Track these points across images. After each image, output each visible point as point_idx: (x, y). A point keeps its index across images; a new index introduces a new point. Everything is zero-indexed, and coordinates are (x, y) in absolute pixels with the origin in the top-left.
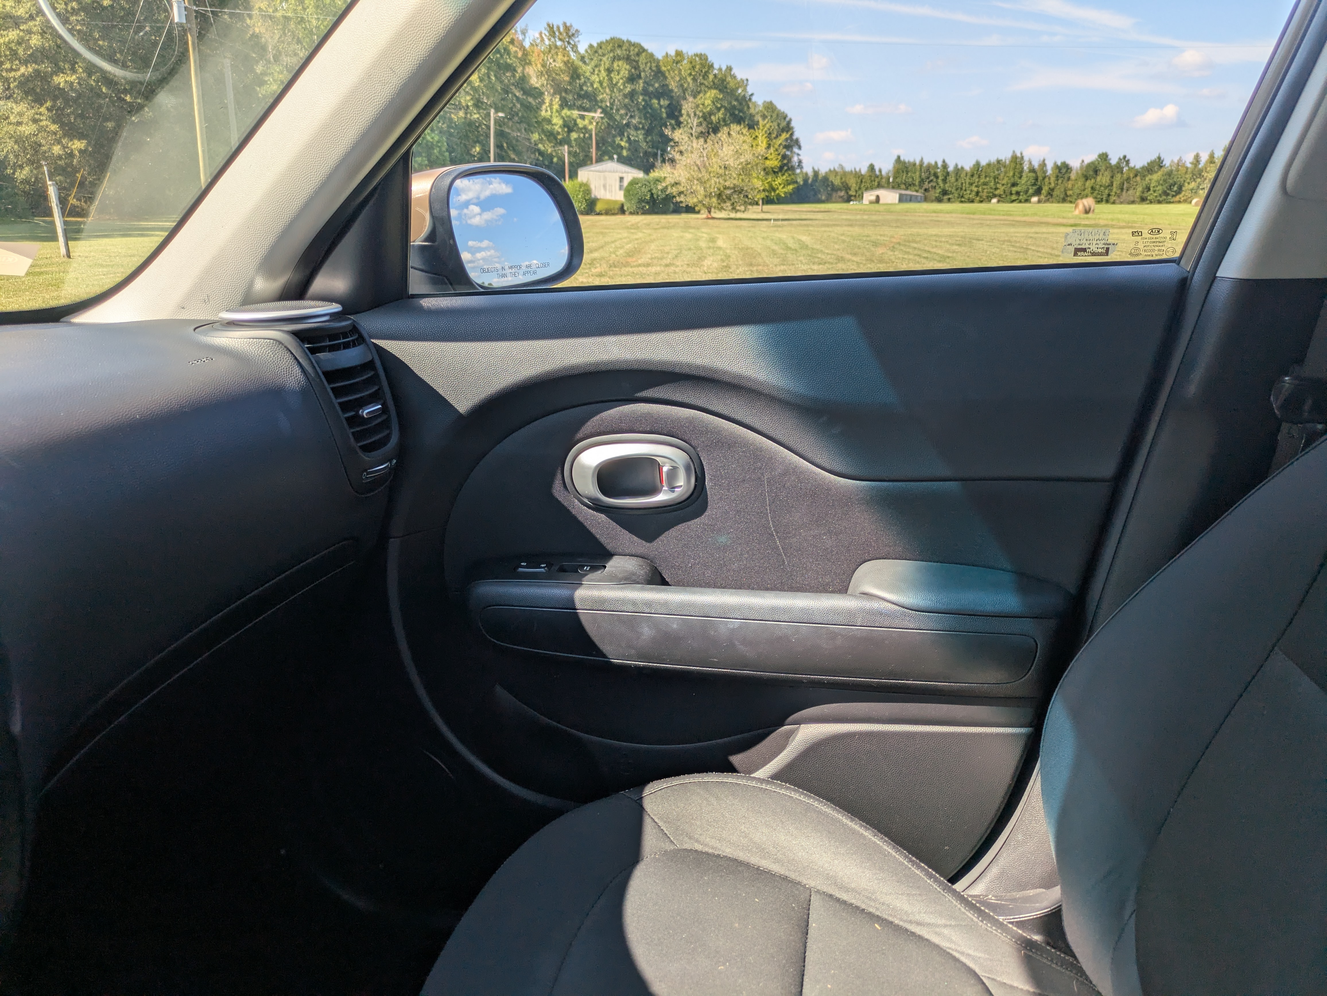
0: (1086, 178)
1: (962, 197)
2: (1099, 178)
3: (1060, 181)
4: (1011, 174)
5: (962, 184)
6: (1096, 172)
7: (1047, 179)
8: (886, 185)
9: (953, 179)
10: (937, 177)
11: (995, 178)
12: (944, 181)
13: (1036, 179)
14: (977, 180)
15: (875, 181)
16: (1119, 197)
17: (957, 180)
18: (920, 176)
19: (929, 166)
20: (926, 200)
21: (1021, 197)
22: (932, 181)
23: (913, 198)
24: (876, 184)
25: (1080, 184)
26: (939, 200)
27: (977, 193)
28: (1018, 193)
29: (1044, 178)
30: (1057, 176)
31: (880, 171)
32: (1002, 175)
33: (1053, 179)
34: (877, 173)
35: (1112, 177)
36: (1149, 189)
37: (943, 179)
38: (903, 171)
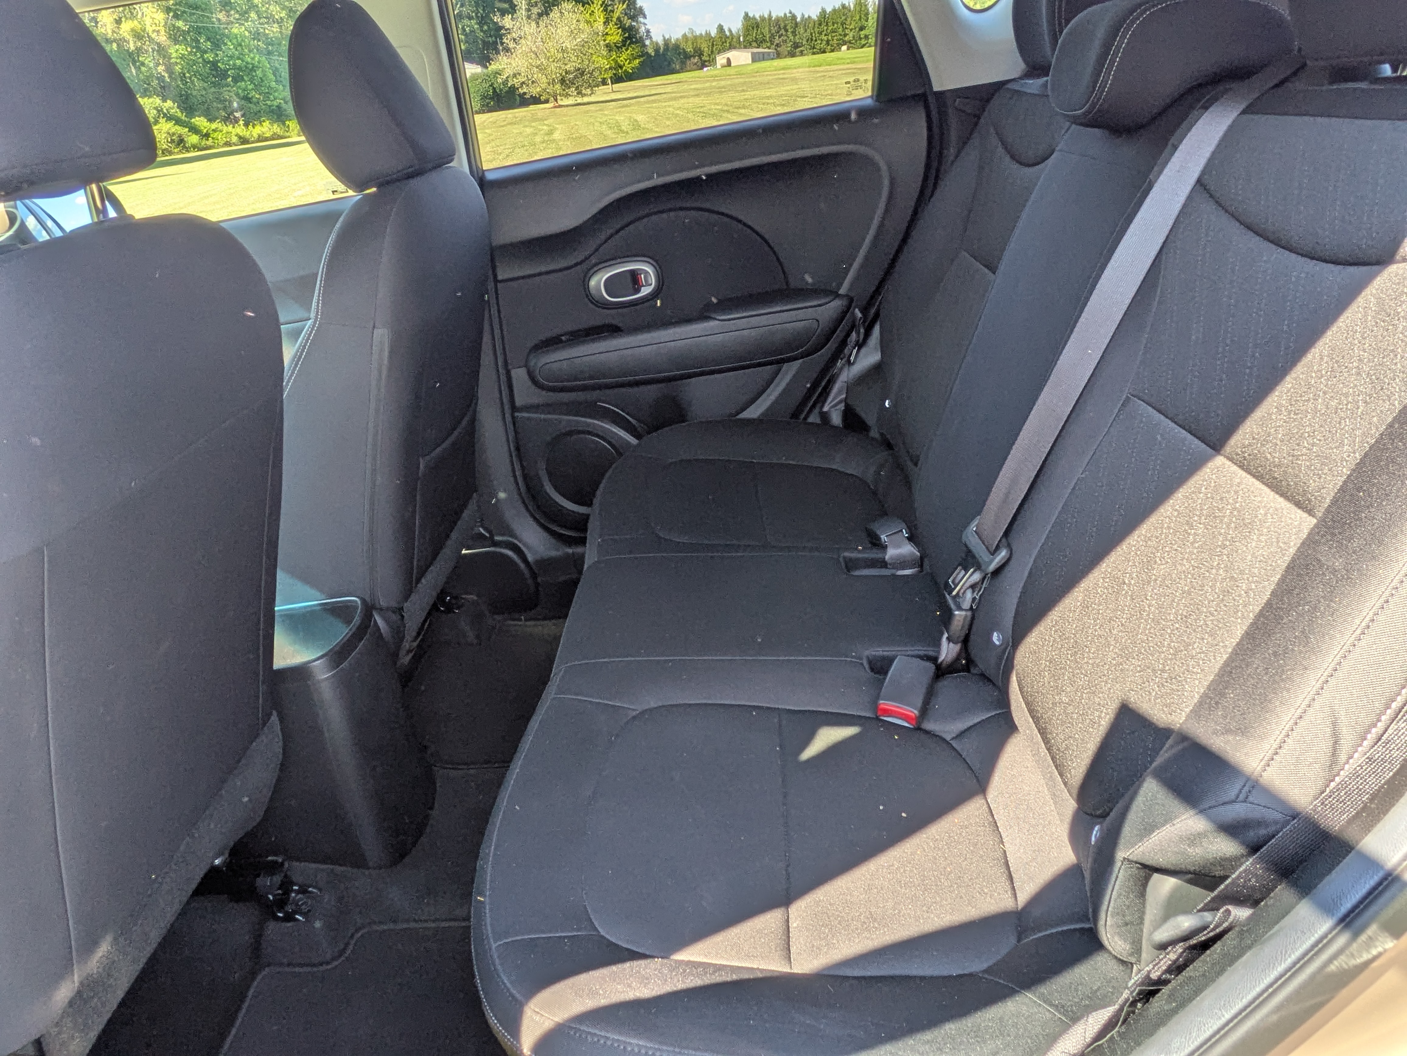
1: (814, 48)
4: (858, 18)
5: (811, 34)
8: (738, 46)
9: (802, 31)
10: (786, 31)
11: (842, 24)
12: (794, 33)
15: (726, 42)
17: (806, 31)
18: (770, 31)
19: (778, 20)
20: (779, 56)
22: (782, 35)
23: (766, 56)
24: (728, 45)
26: (792, 55)
27: (828, 41)
31: (730, 31)
34: (728, 33)
37: (792, 32)
38: (753, 28)
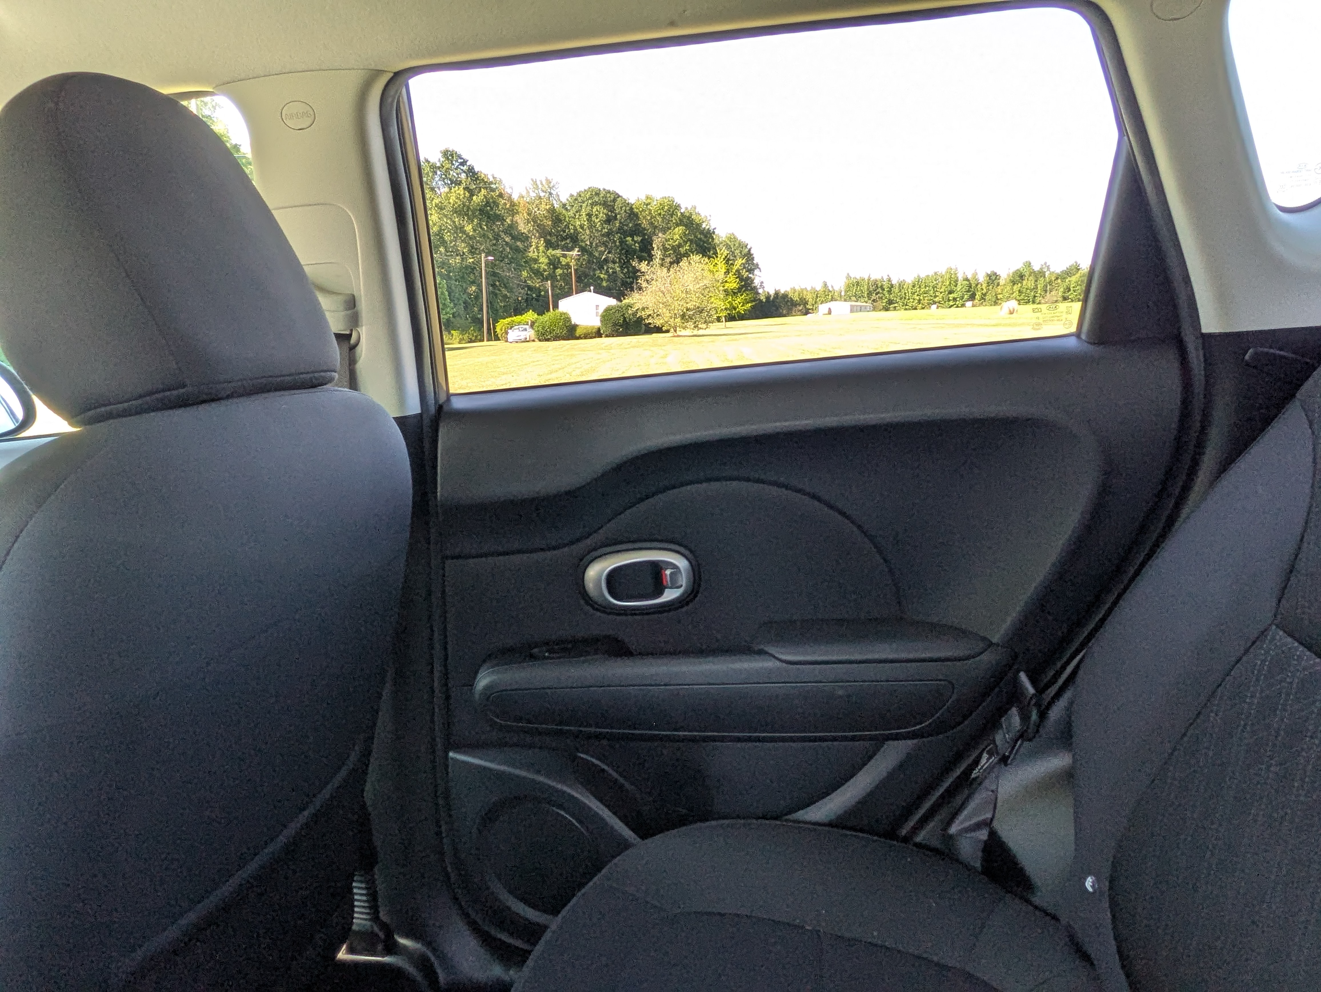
1: (906, 305)
2: (1024, 282)
3: (991, 287)
4: (948, 283)
5: (905, 294)
6: (1022, 277)
7: (979, 286)
8: (839, 299)
9: (897, 290)
10: (883, 290)
11: (934, 287)
12: (890, 292)
13: (970, 287)
14: (918, 290)
15: (828, 295)
17: (900, 291)
18: (868, 289)
19: (876, 282)
20: (875, 309)
21: (958, 302)
22: (879, 293)
23: (863, 308)
24: (830, 297)
25: (1008, 288)
26: (886, 309)
27: (919, 300)
28: (955, 299)
29: (977, 285)
30: (988, 283)
31: (833, 287)
32: (940, 284)
33: (984, 286)
34: (831, 289)
35: (1036, 281)
36: (1069, 290)
38: (853, 285)
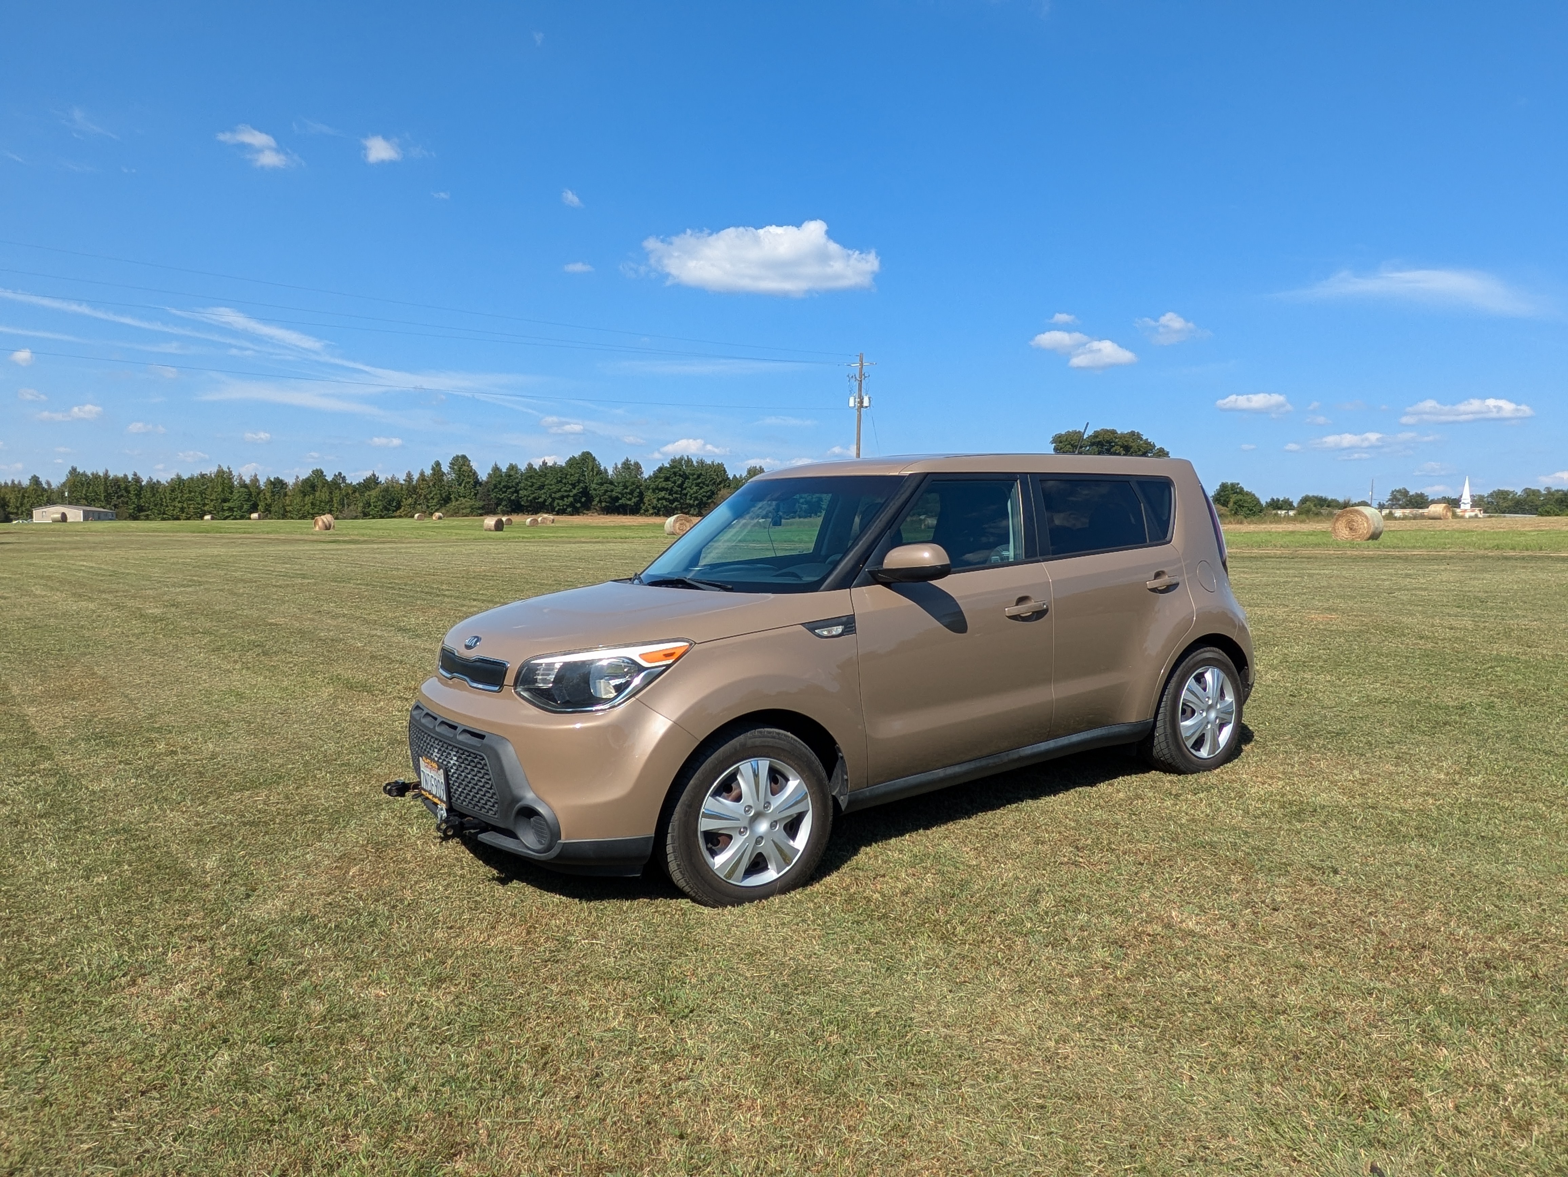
0: (305, 494)
1: (164, 514)
2: (317, 494)
3: (277, 497)
4: (220, 489)
5: (161, 499)
6: (313, 487)
7: (262, 495)
9: (149, 495)
10: (128, 492)
12: (138, 496)
13: (250, 495)
14: (180, 495)
16: (341, 512)
17: (154, 495)
18: (106, 491)
19: (116, 481)
20: (118, 517)
21: (235, 513)
22: (122, 496)
25: (298, 500)
26: (136, 518)
27: (182, 510)
28: (231, 509)
30: (272, 492)
32: (210, 490)
33: (268, 495)
34: (46, 486)
35: (331, 493)
36: (370, 505)
37: (136, 495)
38: (82, 485)
